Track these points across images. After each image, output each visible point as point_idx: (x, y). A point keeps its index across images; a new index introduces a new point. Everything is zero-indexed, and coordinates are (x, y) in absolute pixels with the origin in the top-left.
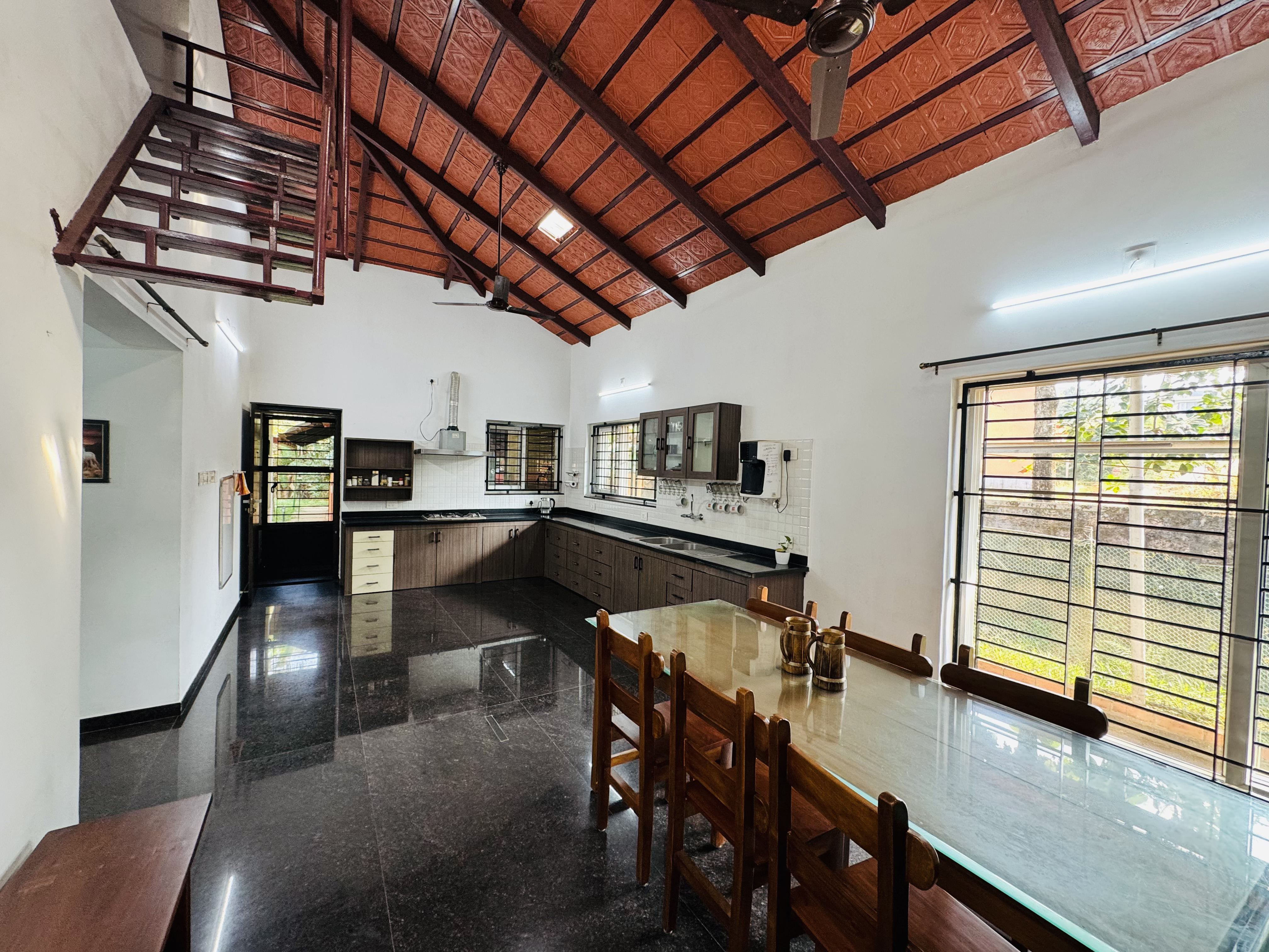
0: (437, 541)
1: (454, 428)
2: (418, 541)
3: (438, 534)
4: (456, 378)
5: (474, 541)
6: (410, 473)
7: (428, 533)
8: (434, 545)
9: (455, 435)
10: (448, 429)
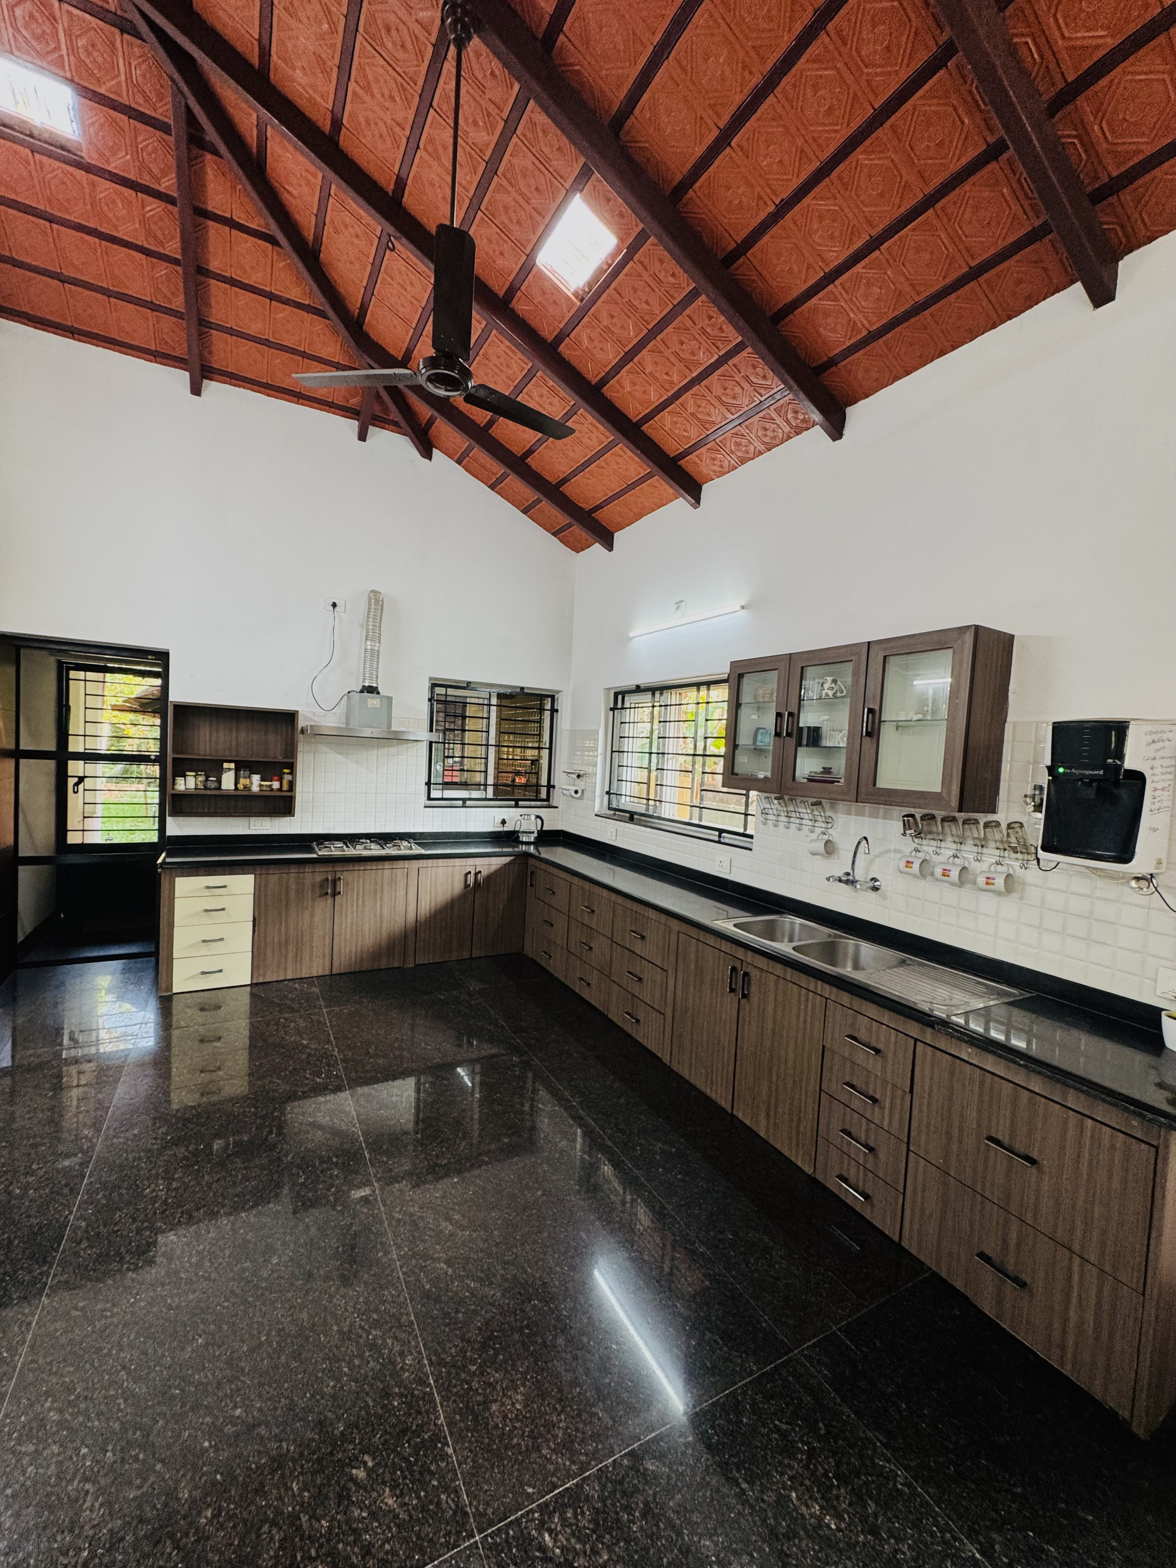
0: (335, 894)
1: (372, 690)
2: (300, 893)
3: (335, 882)
4: (377, 601)
5: (401, 893)
6: (292, 767)
7: (319, 878)
8: (330, 900)
9: (373, 701)
10: (362, 692)
